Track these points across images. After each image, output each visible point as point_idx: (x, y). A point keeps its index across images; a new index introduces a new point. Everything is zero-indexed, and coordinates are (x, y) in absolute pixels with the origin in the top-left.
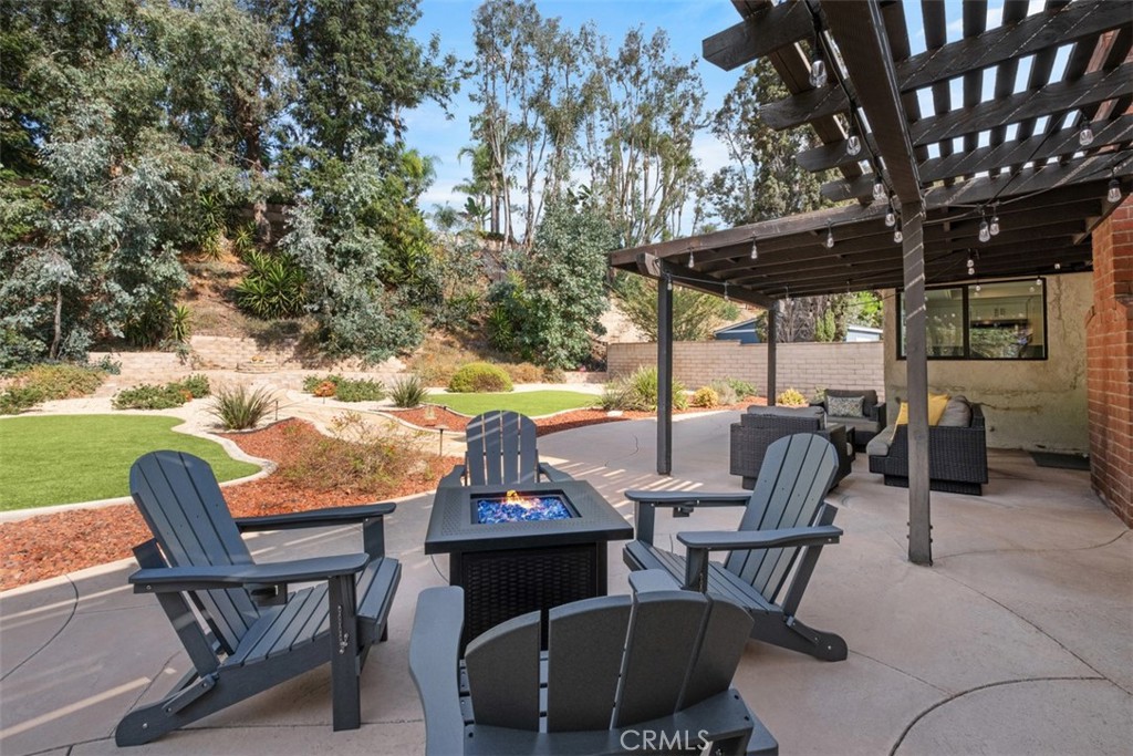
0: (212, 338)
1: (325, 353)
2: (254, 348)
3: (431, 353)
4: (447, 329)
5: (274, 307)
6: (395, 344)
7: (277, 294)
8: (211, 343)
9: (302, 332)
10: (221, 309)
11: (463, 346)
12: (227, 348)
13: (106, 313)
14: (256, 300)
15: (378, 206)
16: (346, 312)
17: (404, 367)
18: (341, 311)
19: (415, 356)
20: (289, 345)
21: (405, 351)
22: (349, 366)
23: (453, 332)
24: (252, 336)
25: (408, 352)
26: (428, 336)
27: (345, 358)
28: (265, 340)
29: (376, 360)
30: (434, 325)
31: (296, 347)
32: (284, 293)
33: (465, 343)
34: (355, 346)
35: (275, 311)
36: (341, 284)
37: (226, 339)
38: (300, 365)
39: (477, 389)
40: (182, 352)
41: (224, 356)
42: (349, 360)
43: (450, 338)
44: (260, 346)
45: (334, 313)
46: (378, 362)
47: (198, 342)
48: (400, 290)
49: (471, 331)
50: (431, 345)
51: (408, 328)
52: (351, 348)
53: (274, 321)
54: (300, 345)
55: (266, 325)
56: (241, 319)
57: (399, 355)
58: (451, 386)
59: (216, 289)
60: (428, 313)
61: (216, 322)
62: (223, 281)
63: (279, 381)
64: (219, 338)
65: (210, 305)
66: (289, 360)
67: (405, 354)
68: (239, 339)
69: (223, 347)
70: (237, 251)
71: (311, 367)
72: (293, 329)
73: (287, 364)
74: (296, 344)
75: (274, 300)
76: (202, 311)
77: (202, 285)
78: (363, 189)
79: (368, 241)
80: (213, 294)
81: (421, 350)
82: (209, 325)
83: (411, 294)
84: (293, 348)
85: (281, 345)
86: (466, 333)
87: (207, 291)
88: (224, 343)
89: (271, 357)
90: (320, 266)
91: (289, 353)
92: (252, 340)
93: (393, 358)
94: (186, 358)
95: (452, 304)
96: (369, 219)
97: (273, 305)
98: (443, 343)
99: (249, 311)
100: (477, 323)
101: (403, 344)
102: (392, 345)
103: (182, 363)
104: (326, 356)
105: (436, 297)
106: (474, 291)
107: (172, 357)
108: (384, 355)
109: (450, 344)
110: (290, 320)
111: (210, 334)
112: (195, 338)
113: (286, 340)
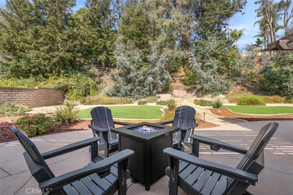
0: (178, 91)
1: (201, 94)
3: (235, 93)
4: (242, 85)
5: (190, 83)
6: (222, 90)
7: (191, 80)
8: (177, 92)
9: (197, 88)
10: (180, 84)
11: (248, 90)
12: (180, 93)
13: (159, 86)
14: (187, 81)
15: (217, 51)
16: (207, 82)
17: (224, 97)
18: (205, 82)
19: (229, 94)
20: (194, 92)
21: (225, 92)
22: (208, 97)
23: (245, 86)
24: (186, 90)
25: (227, 93)
26: (235, 88)
27: (207, 95)
28: (188, 91)
29: (216, 95)
30: (237, 84)
31: (195, 92)
32: (193, 79)
33: (249, 89)
34: (209, 91)
35: (191, 84)
36: (204, 75)
37: (180, 91)
38: (196, 97)
39: (248, 104)
40: (172, 94)
41: (180, 95)
42: (208, 95)
43: (243, 88)
44: (187, 92)
45: (204, 83)
46: (216, 96)
47: (175, 92)
48: (225, 74)
49: (252, 85)
50: (235, 90)
51: (226, 85)
52: (208, 92)
53: (191, 86)
54: (196, 92)
55: (189, 87)
56: (184, 86)
57: (223, 94)
58: (238, 103)
59: (180, 80)
60: (235, 81)
61: (179, 87)
62: (181, 78)
63: (189, 100)
65: (178, 84)
66: (194, 96)
67: (225, 93)
68: (183, 91)
70: (184, 71)
71: (199, 97)
72: (195, 88)
73: (193, 96)
74: (195, 91)
75: (190, 81)
76: (176, 85)
77: (177, 79)
78: (211, 47)
79: (213, 61)
80: (179, 81)
81: (231, 92)
82: (178, 88)
83: (228, 75)
84: (194, 93)
85: (192, 92)
86: (250, 86)
87: (178, 81)
89: (189, 95)
90: (199, 71)
91: (193, 94)
92: (186, 91)
93: (221, 94)
95: (244, 76)
96: (215, 55)
97: (190, 82)
98: (240, 90)
99: (185, 84)
100: (255, 82)
101: (224, 90)
102: (221, 91)
103: (172, 96)
104: (202, 94)
105: (239, 75)
106: (254, 71)
107: (170, 95)
108: (218, 94)
109: (243, 90)
110: (194, 85)
111: (177, 90)
112: (174, 91)
113: (193, 90)
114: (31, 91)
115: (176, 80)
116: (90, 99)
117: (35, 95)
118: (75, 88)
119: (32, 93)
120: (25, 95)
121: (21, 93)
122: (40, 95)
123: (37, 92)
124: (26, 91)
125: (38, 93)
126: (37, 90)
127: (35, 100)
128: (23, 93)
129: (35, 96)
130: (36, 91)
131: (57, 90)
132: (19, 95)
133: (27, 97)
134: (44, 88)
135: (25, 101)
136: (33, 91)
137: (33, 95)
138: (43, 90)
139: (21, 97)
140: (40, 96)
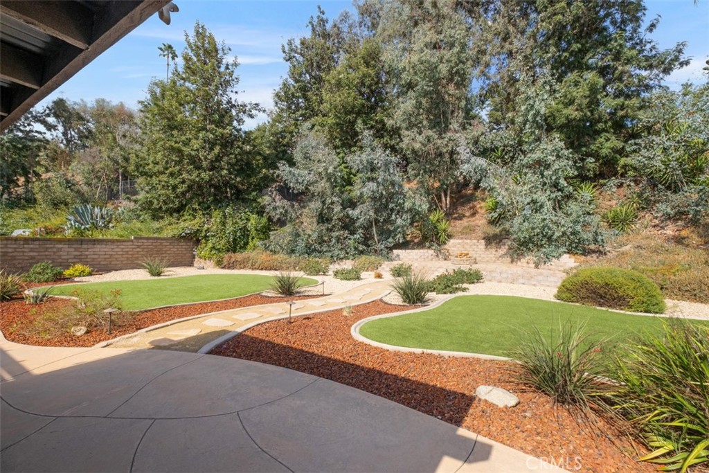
0: (460, 241)
2: (482, 247)
4: (691, 221)
8: (459, 244)
14: (490, 213)
20: (505, 244)
23: (698, 224)
24: (484, 239)
26: (651, 232)
29: (548, 257)
37: (468, 241)
40: (440, 250)
43: (685, 232)
44: (486, 245)
46: (550, 260)
47: (453, 243)
61: (472, 230)
64: (465, 241)
66: (503, 256)
68: (475, 241)
69: (466, 246)
73: (500, 259)
74: (510, 244)
82: (467, 232)
84: (506, 247)
85: (499, 244)
92: (483, 241)
94: (441, 253)
98: (670, 239)
99: (490, 222)
103: (437, 256)
107: (432, 252)
109: (680, 241)
111: (462, 238)
112: (452, 241)
113: (503, 240)
114: (119, 244)
116: (231, 257)
117: (128, 250)
118: (213, 236)
119: (122, 247)
120: (106, 250)
121: (99, 246)
122: (138, 250)
123: (133, 245)
124: (110, 243)
125: (134, 247)
126: (132, 241)
127: (127, 258)
128: (104, 246)
129: (127, 252)
130: (131, 243)
131: (177, 240)
132: (94, 250)
133: (111, 253)
134: (148, 239)
135: (105, 258)
136: (124, 244)
137: (124, 250)
138: (145, 241)
139: (99, 253)
140: (138, 252)
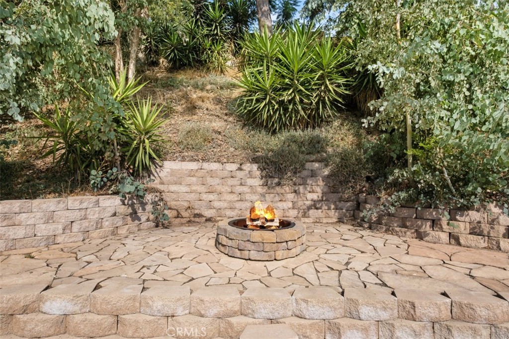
0: (193, 166)
2: (256, 182)
5: (286, 110)
8: (191, 173)
9: (331, 152)
10: (218, 124)
12: (215, 182)
20: (313, 174)
24: (255, 160)
37: (215, 166)
38: (334, 215)
41: (211, 197)
44: (267, 177)
47: (173, 173)
53: (286, 134)
55: (276, 142)
56: (240, 134)
59: (218, 101)
62: (225, 93)
64: (206, 165)
66: (315, 206)
68: (233, 167)
69: (209, 180)
72: (317, 146)
74: (326, 172)
75: (286, 96)
76: (188, 126)
77: (202, 99)
80: (211, 106)
82: (196, 146)
84: (321, 182)
85: (302, 176)
87: (208, 104)
88: (211, 174)
92: (255, 167)
94: (143, 205)
103: (134, 215)
107: (114, 203)
110: (309, 132)
111: (193, 160)
112: (169, 165)
113: (308, 165)
115: (199, 103)
